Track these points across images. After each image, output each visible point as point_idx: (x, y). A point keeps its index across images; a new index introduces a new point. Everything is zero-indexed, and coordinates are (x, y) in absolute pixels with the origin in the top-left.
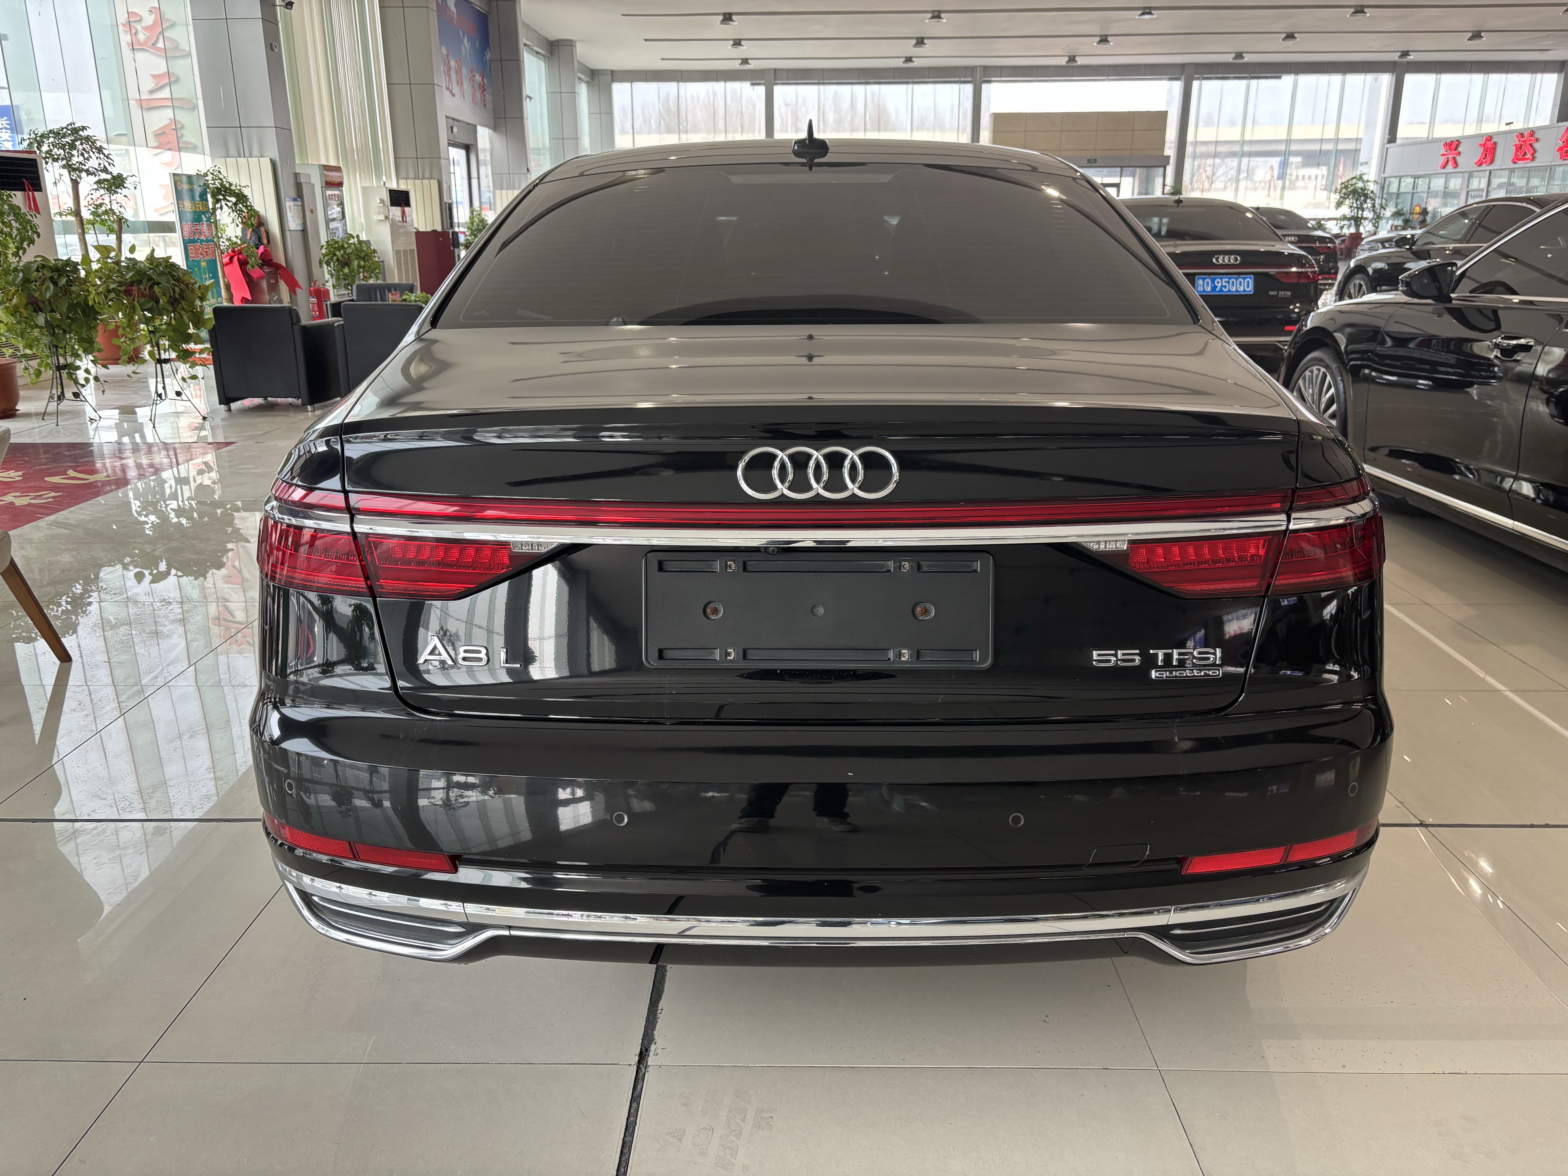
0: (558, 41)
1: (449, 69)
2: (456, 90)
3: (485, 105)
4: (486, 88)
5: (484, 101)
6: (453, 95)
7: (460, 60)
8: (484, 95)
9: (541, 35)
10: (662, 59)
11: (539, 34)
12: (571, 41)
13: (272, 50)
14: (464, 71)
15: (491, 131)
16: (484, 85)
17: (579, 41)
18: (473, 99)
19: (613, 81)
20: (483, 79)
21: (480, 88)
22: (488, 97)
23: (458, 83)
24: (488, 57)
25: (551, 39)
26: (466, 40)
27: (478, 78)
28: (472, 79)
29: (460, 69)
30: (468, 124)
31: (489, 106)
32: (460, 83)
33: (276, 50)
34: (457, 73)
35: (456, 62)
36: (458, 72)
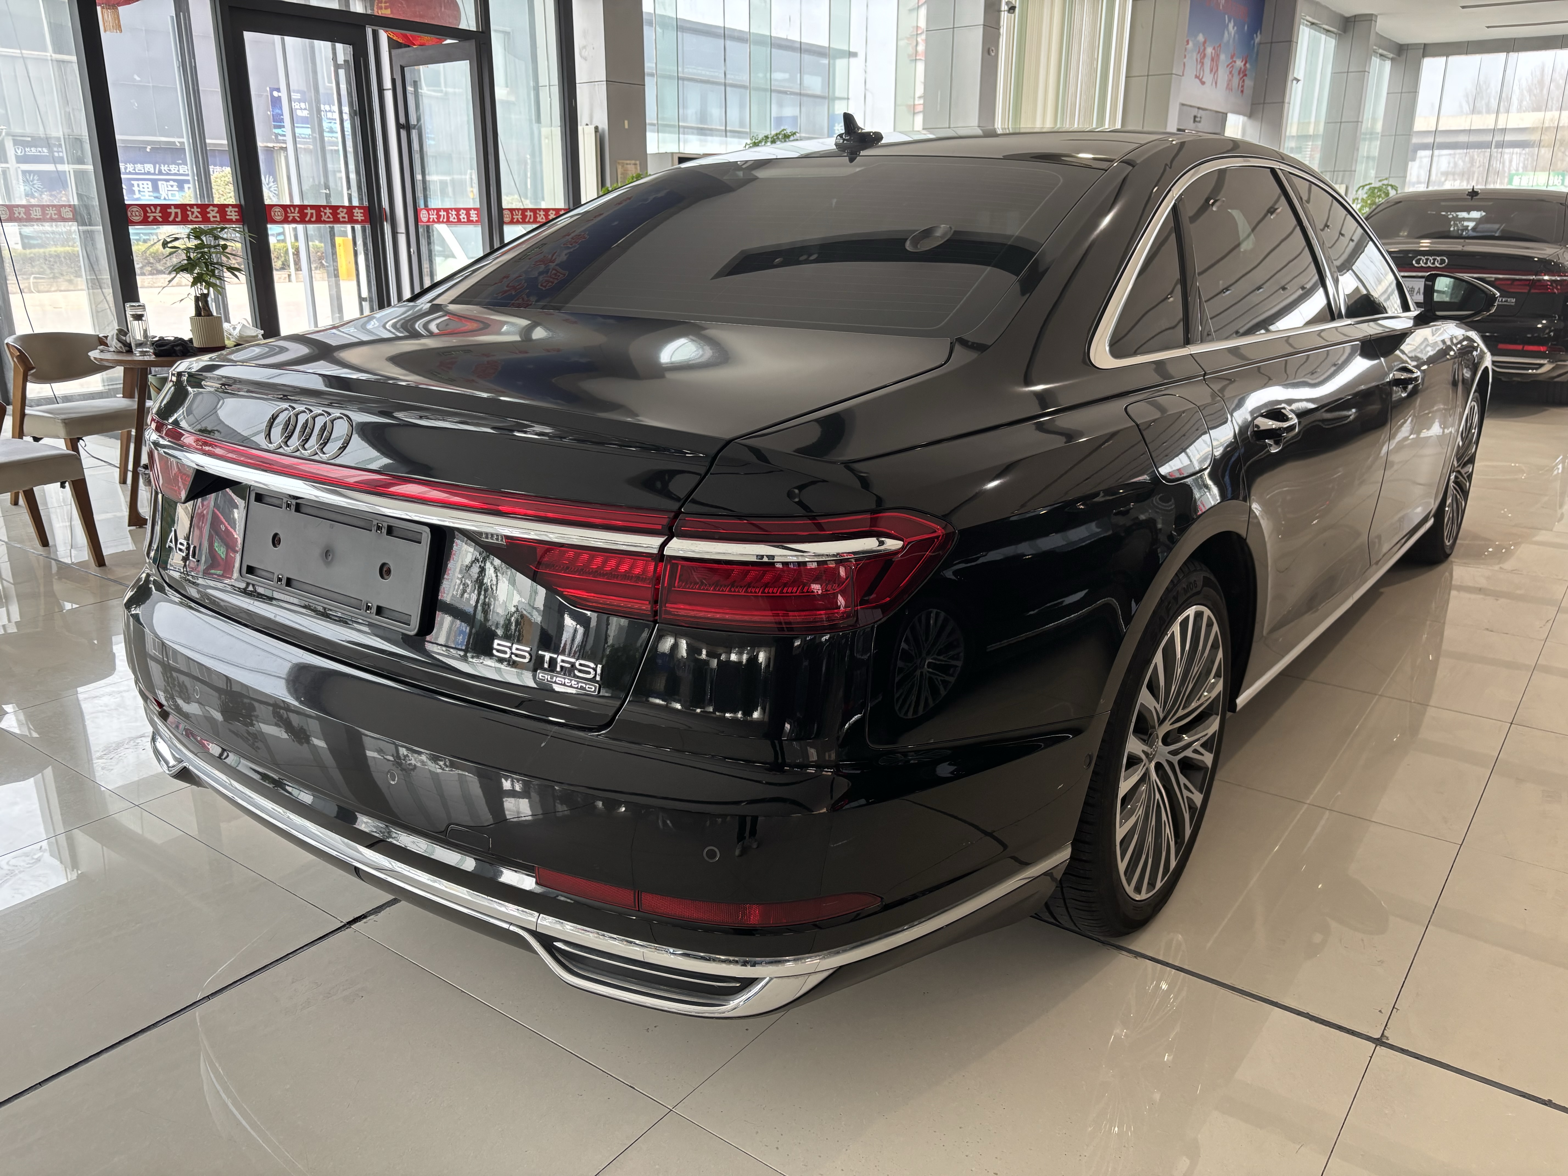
0: (1355, 16)
1: (1204, 56)
2: (1208, 77)
3: (1242, 91)
4: (1247, 73)
5: (1243, 86)
6: (1203, 83)
7: (1220, 45)
8: (1244, 81)
9: (1335, 13)
10: (1488, 27)
11: (1331, 10)
12: (1372, 15)
13: (989, 54)
14: (1222, 57)
15: (1246, 118)
16: (1245, 70)
17: (1379, 14)
18: (1228, 85)
19: (1424, 56)
20: (1245, 65)
21: (1239, 73)
22: (1249, 83)
23: (1211, 71)
24: (1257, 40)
25: (1347, 15)
26: (1231, 25)
27: (1239, 63)
28: (1231, 65)
29: (1218, 56)
30: (1217, 112)
31: (1248, 91)
32: (1214, 70)
33: (993, 54)
34: (1212, 60)
35: (1214, 49)
36: (1215, 59)
